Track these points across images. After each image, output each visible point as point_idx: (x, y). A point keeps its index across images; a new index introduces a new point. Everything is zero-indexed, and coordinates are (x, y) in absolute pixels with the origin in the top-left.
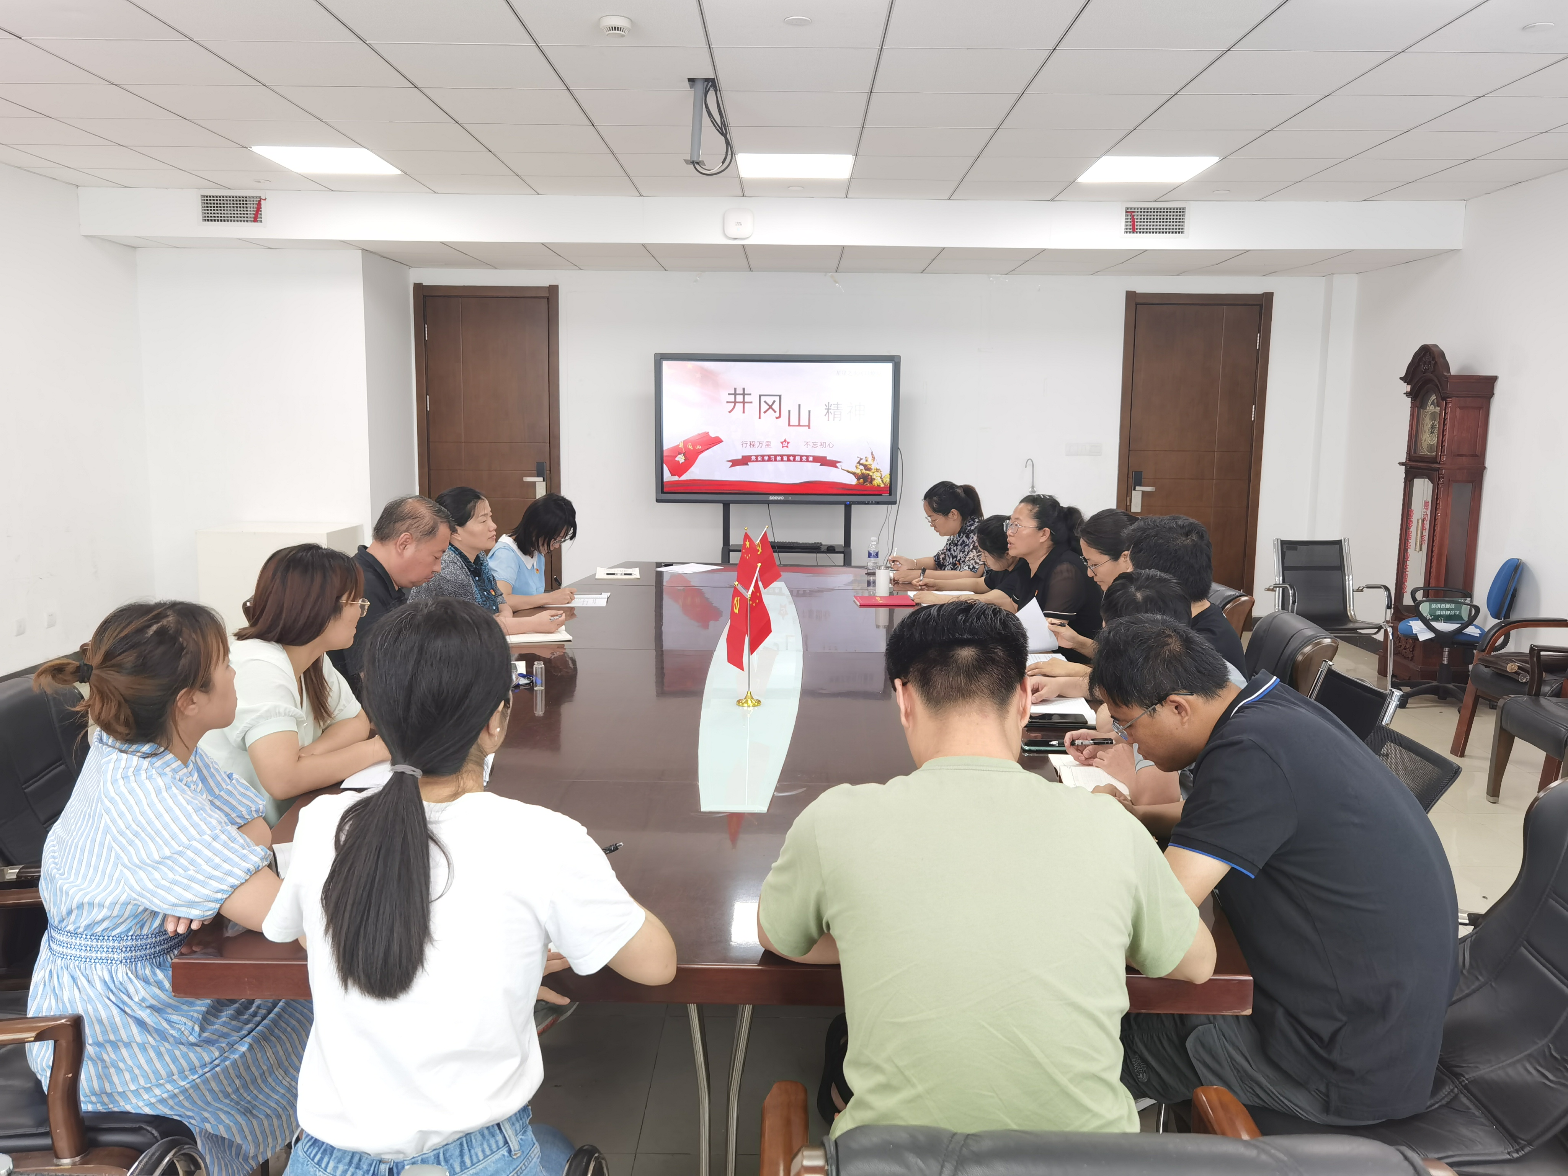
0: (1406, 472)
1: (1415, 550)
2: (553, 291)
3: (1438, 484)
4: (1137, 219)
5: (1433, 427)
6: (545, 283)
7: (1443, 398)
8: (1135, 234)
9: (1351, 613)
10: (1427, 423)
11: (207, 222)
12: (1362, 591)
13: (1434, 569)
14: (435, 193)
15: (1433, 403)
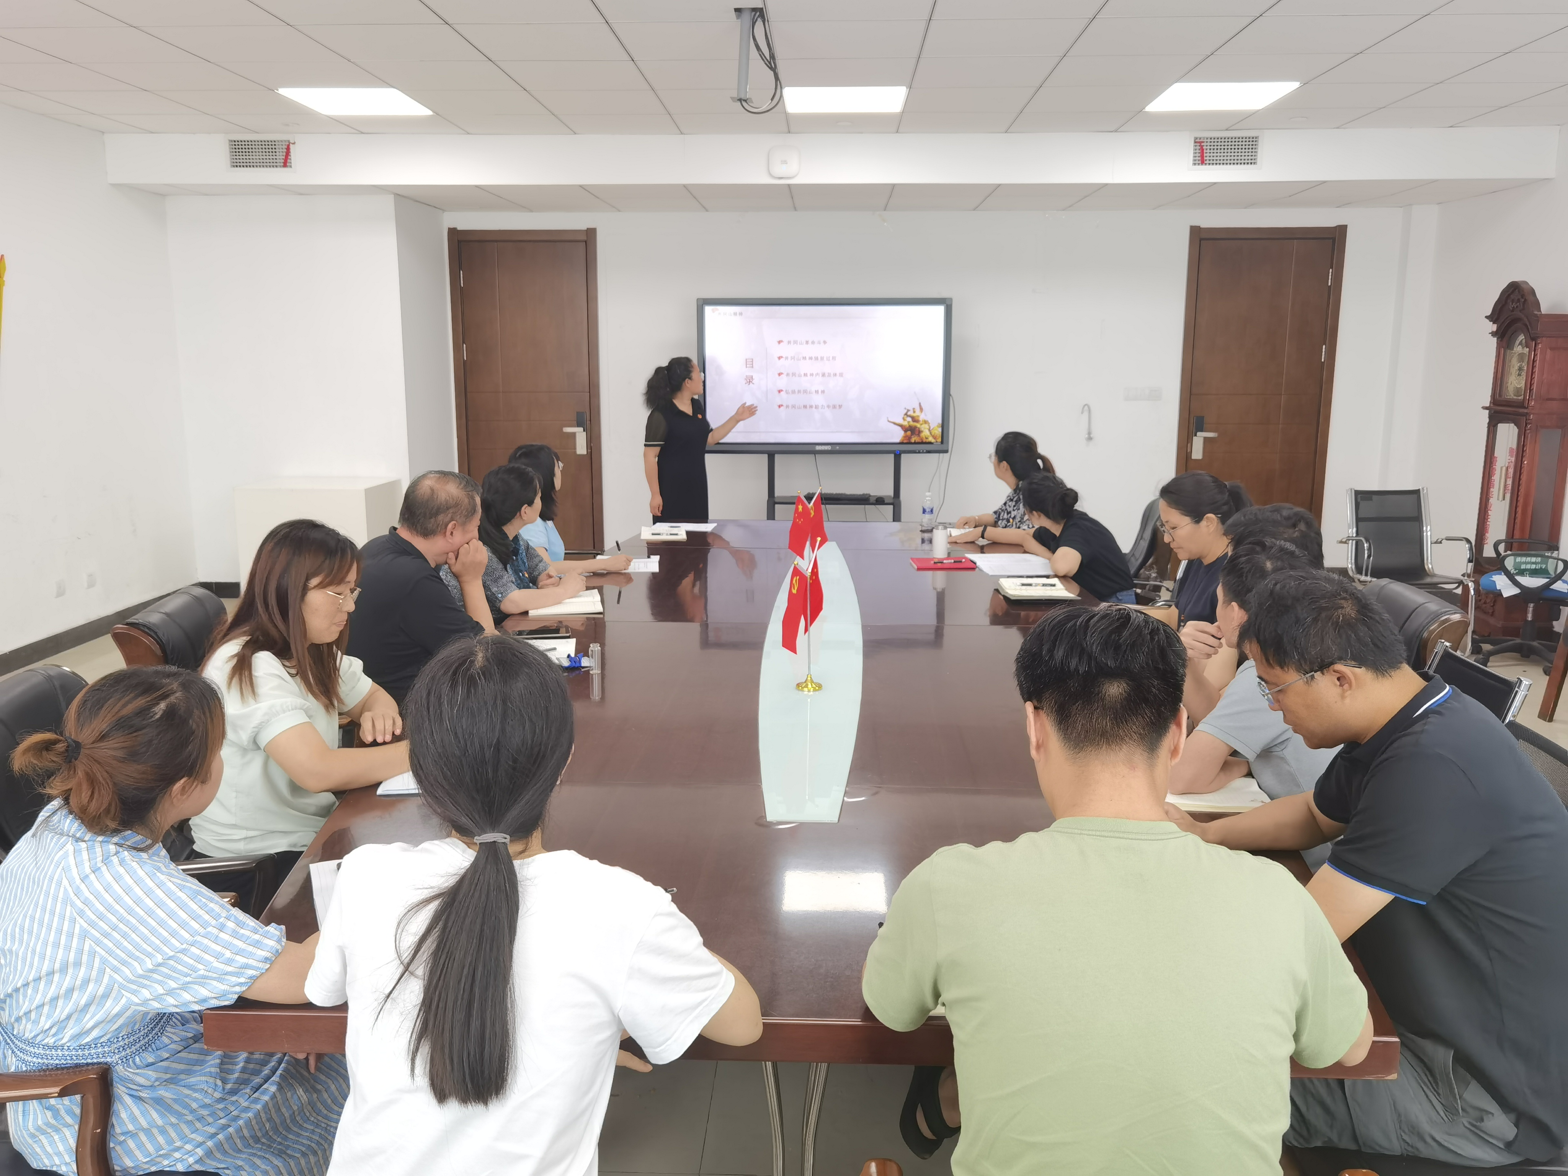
0: (1490, 417)
1: (1498, 499)
2: (590, 234)
3: (1525, 430)
4: (1206, 149)
5: (1520, 369)
6: (583, 226)
7: (1533, 339)
8: (1204, 167)
9: (1429, 566)
10: (1514, 365)
11: (236, 168)
12: (1441, 542)
13: (1518, 521)
14: (468, 134)
15: (1520, 343)
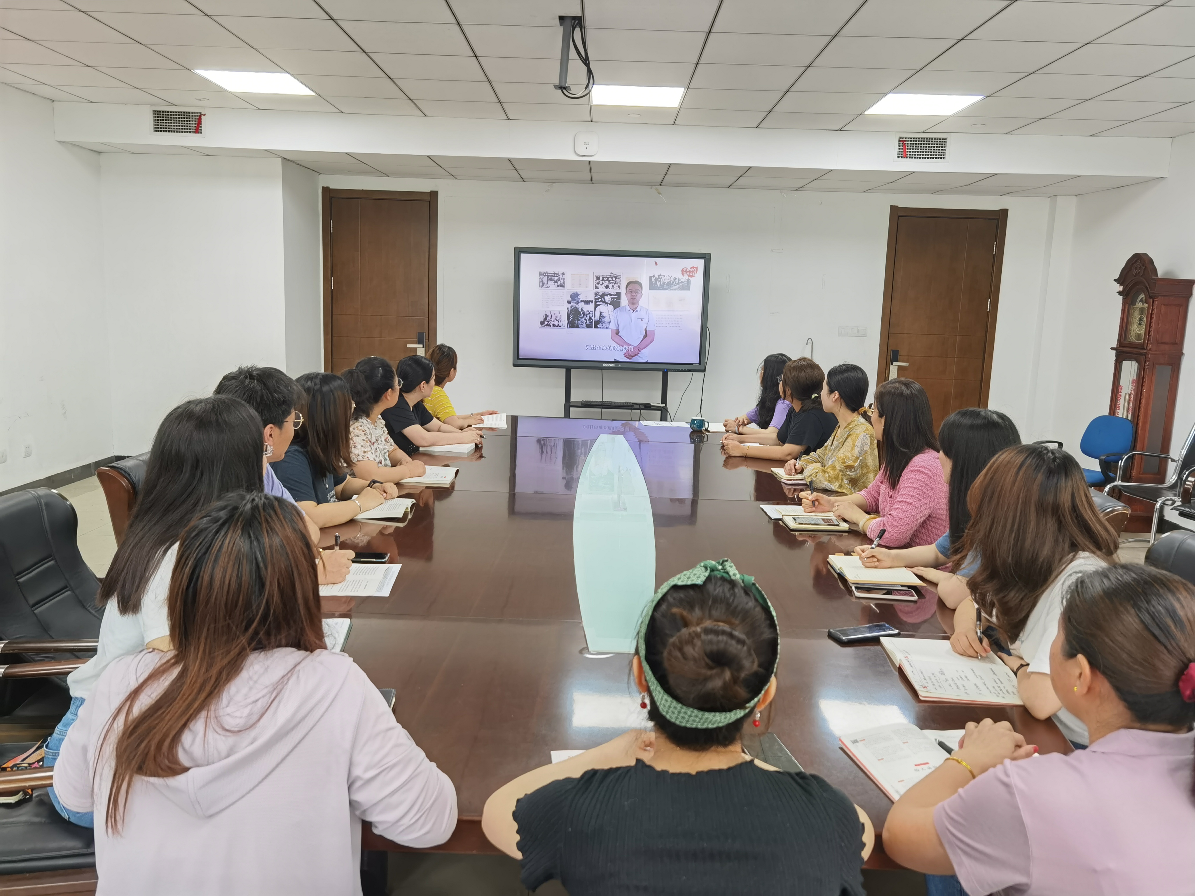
0: (1117, 356)
2: (434, 195)
4: (908, 146)
5: (1141, 320)
6: (428, 189)
7: (1151, 298)
8: (906, 159)
10: (1137, 316)
11: (157, 132)
13: (1139, 435)
14: (343, 113)
15: (1141, 301)
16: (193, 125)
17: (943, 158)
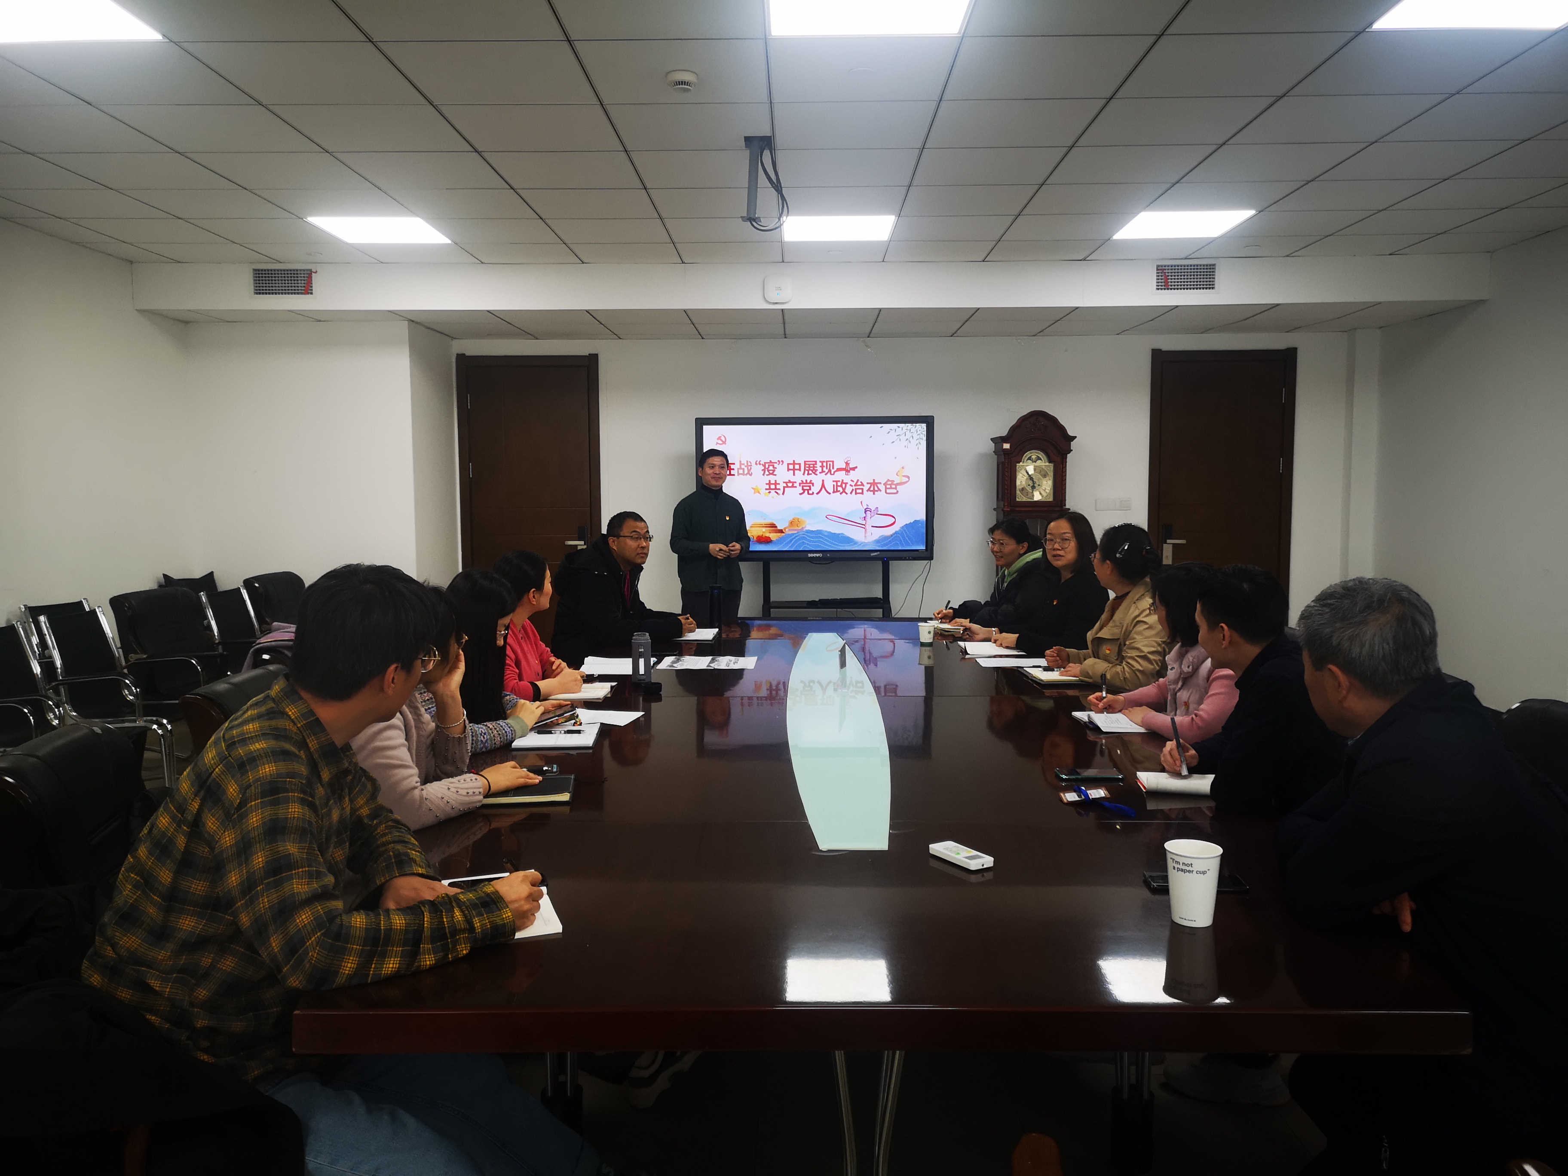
2: (593, 359)
4: (1168, 276)
6: (585, 352)
8: (1169, 291)
11: (259, 295)
14: (482, 263)
16: (301, 284)
17: (1213, 288)
